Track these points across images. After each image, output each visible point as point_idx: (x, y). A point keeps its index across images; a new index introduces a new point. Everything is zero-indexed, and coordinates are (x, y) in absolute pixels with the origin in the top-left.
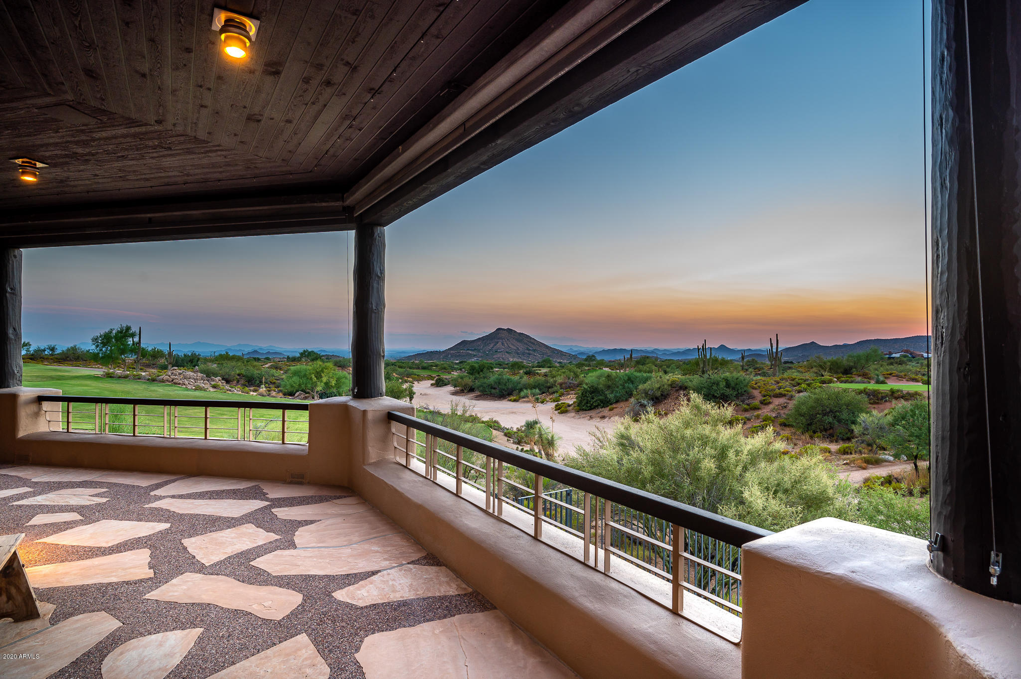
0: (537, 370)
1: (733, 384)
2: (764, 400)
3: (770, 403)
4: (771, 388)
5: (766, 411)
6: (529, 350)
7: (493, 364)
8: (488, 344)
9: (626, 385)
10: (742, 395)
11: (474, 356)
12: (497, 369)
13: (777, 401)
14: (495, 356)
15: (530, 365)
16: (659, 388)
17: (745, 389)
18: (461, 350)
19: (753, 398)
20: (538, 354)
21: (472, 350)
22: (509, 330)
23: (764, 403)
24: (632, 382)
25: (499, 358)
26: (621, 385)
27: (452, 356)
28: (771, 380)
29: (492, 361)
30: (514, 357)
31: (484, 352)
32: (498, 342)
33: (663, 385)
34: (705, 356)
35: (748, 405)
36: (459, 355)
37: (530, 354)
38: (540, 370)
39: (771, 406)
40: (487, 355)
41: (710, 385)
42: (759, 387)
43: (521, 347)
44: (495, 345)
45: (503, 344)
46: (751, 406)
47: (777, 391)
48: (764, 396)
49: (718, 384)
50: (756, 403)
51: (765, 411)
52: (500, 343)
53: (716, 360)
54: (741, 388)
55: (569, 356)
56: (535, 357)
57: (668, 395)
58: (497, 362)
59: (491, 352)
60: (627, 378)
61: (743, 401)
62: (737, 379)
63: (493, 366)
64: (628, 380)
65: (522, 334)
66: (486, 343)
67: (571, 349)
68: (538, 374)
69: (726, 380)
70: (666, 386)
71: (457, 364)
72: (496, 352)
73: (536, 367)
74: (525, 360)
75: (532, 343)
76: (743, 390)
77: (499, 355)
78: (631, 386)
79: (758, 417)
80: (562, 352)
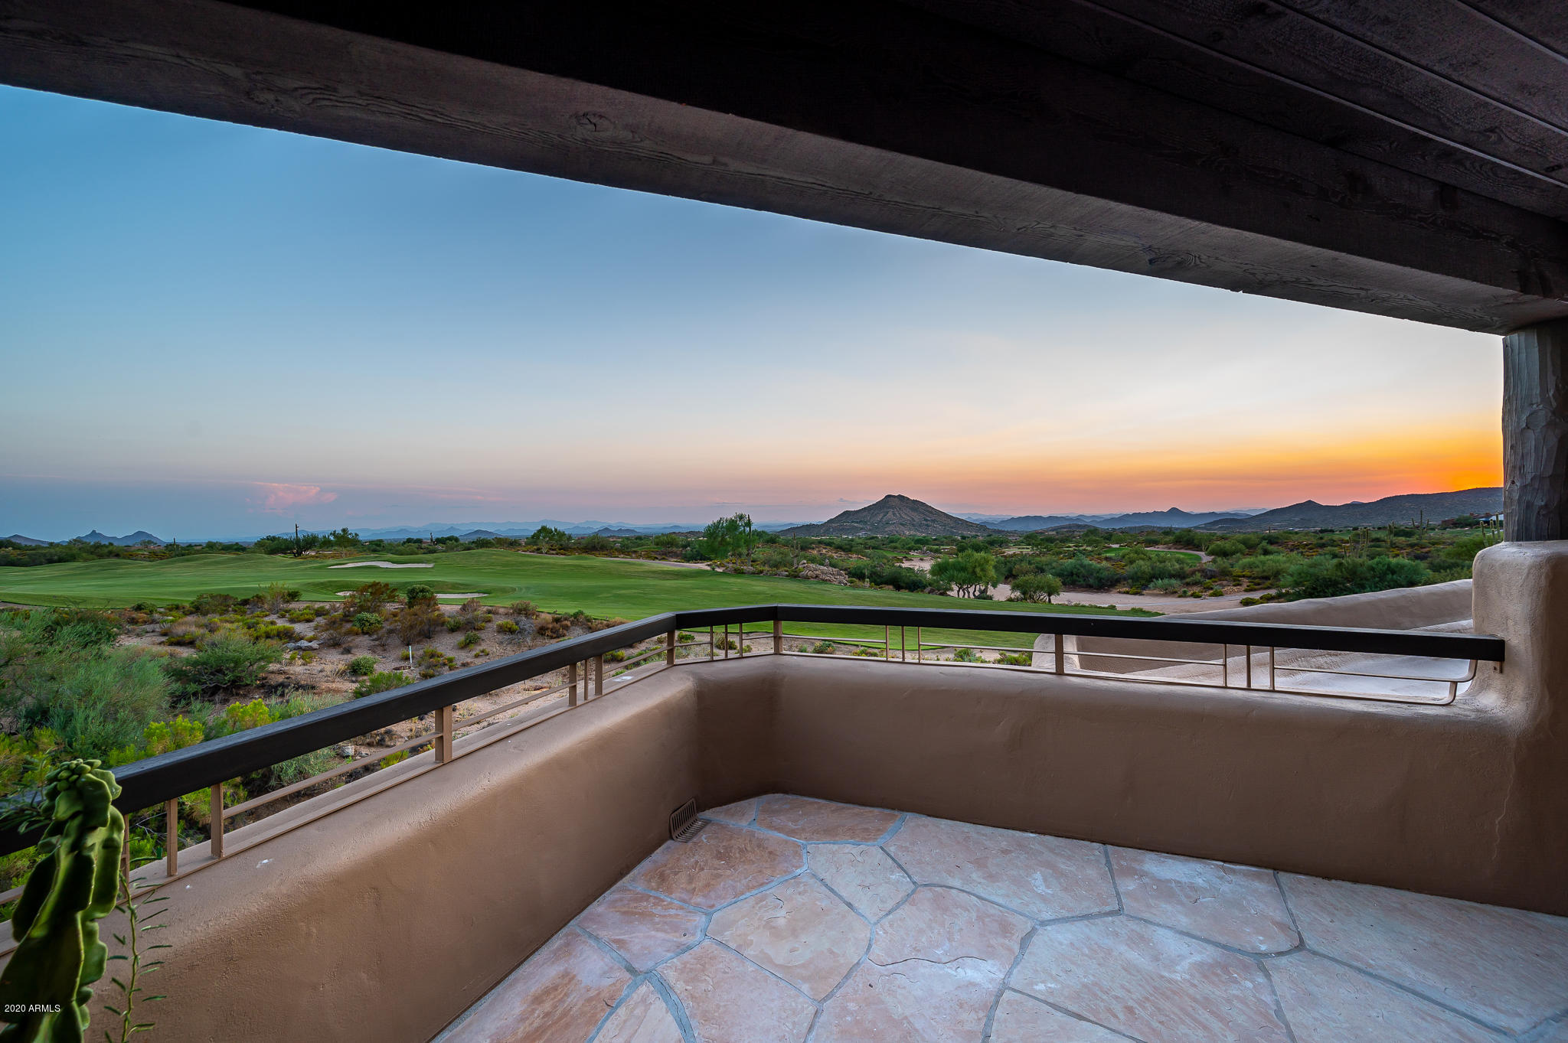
6: (927, 520)
8: (876, 515)
11: (862, 529)
14: (886, 529)
18: (844, 522)
20: (938, 526)
21: (857, 523)
22: (901, 497)
25: (891, 531)
27: (834, 531)
29: (884, 535)
30: (910, 530)
31: (873, 524)
32: (887, 513)
36: (843, 529)
37: (927, 525)
40: (877, 528)
43: (917, 517)
44: (886, 516)
45: (894, 514)
52: (890, 514)
55: (974, 527)
56: (935, 529)
59: (882, 524)
66: (873, 513)
72: (887, 524)
75: (931, 513)
77: (891, 528)
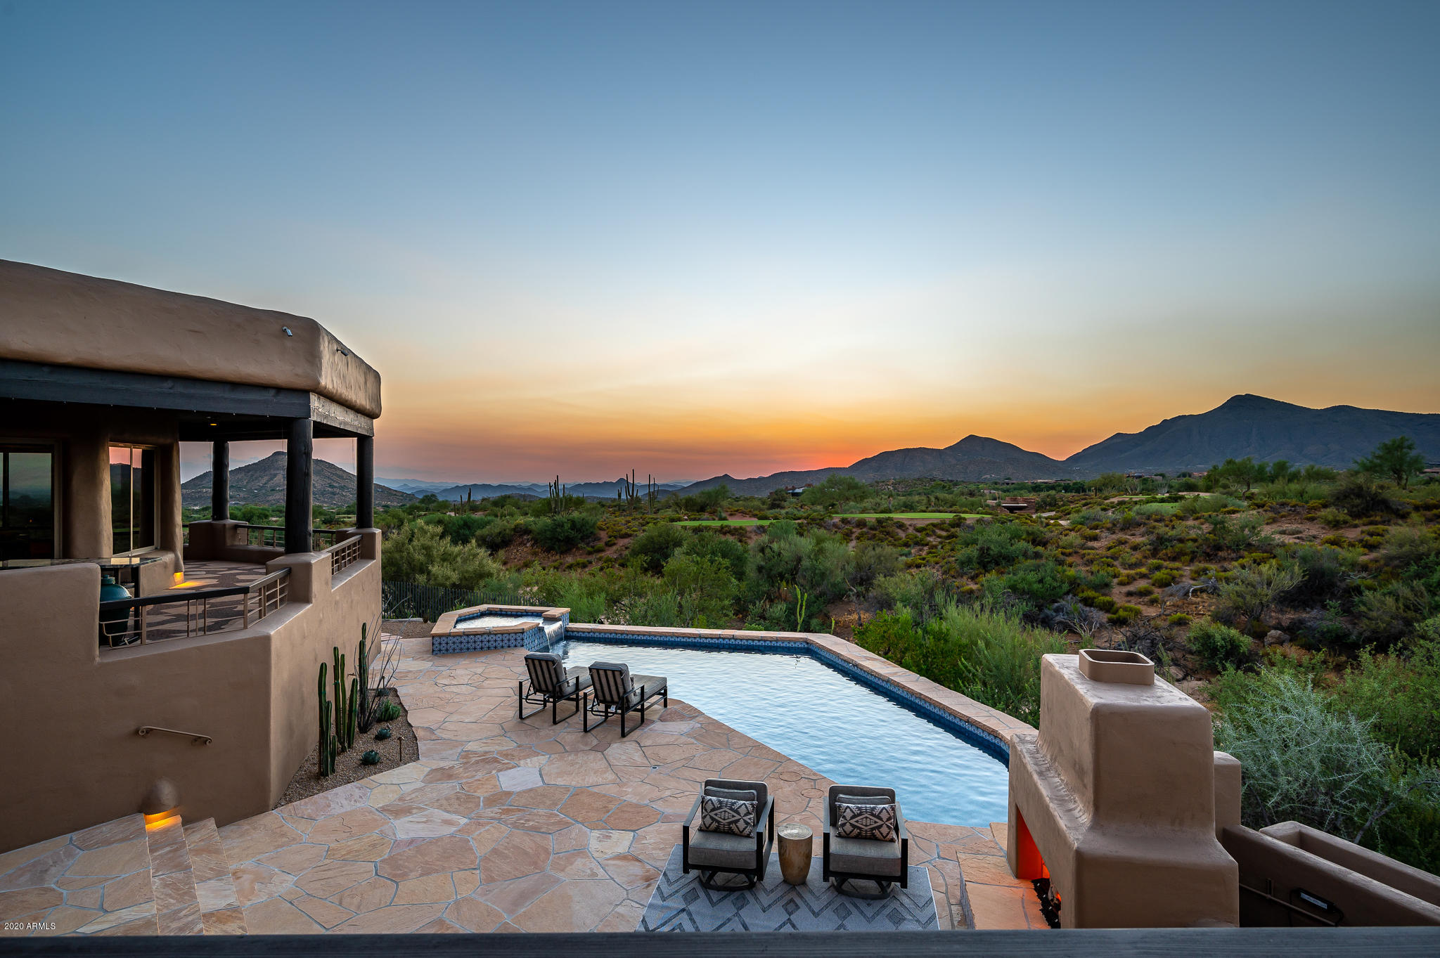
0: (345, 518)
1: (578, 526)
2: (609, 541)
3: (614, 544)
4: (618, 528)
5: (610, 553)
7: (268, 511)
8: (256, 478)
9: (461, 531)
10: (589, 537)
12: (274, 519)
13: (622, 542)
14: (270, 498)
15: (334, 511)
16: (500, 533)
17: (591, 530)
18: (204, 488)
19: (599, 539)
20: (348, 494)
23: (609, 545)
24: (469, 528)
26: (455, 532)
28: (622, 520)
29: (266, 506)
32: (275, 475)
33: (505, 530)
34: (557, 494)
35: (593, 547)
36: (200, 497)
37: (334, 494)
38: (350, 518)
39: (614, 548)
40: (256, 496)
41: (554, 527)
42: (608, 528)
44: (271, 479)
46: (596, 548)
47: (624, 531)
48: (610, 537)
49: (563, 526)
50: (601, 544)
51: (608, 552)
52: (280, 476)
53: (571, 499)
54: (587, 530)
55: (402, 496)
56: (343, 498)
57: (510, 541)
58: (274, 507)
59: (264, 491)
60: (462, 522)
61: (588, 544)
62: (583, 519)
63: (268, 514)
64: (464, 525)
65: (321, 461)
66: (252, 475)
67: (405, 485)
68: (343, 522)
69: (573, 522)
70: (507, 530)
71: (197, 512)
72: (273, 490)
73: (344, 514)
74: (326, 502)
76: (589, 532)
78: (467, 532)
79: (600, 559)
80: (390, 489)
